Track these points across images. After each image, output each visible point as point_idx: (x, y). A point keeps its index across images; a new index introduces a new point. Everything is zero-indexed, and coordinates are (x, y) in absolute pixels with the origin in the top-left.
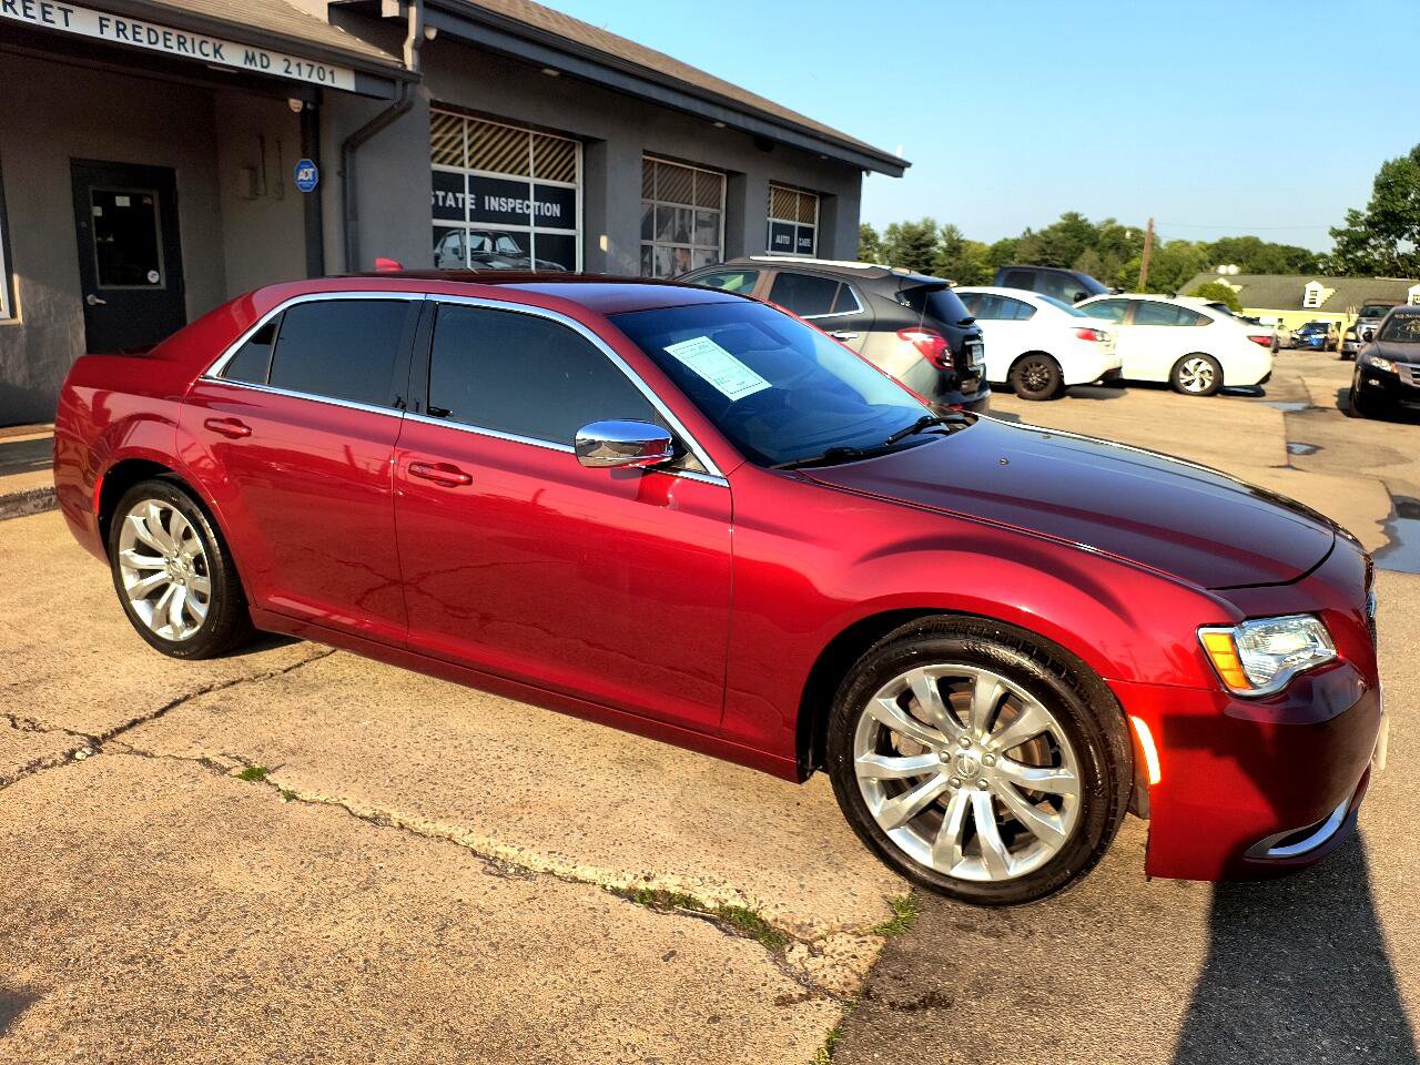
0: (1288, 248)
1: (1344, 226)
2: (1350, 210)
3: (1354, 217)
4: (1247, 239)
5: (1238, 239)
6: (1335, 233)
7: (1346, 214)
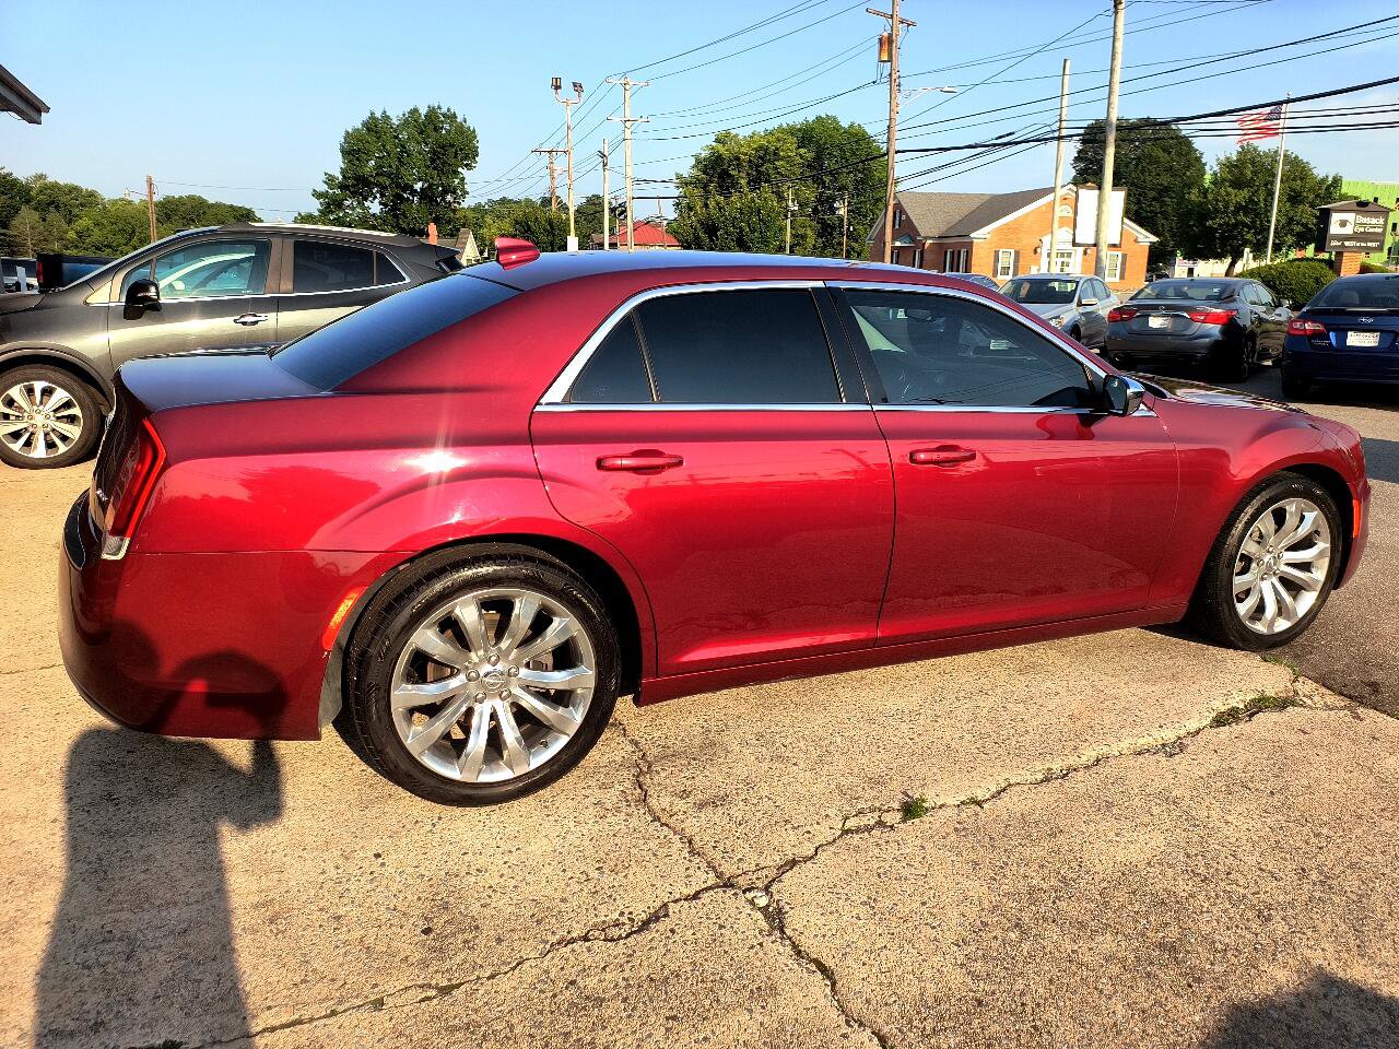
0: (231, 206)
1: (323, 188)
2: (326, 174)
3: (330, 180)
4: (191, 198)
5: (181, 198)
6: (317, 195)
7: (324, 178)
